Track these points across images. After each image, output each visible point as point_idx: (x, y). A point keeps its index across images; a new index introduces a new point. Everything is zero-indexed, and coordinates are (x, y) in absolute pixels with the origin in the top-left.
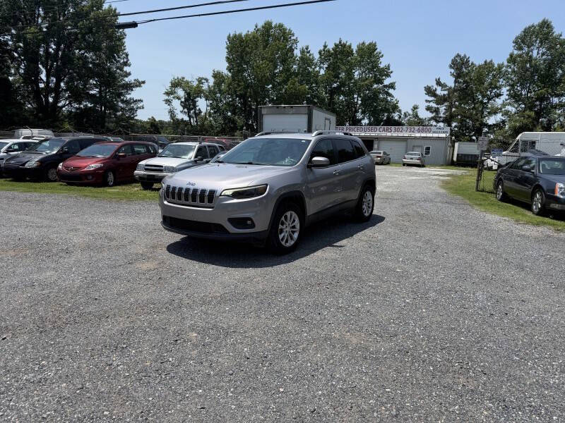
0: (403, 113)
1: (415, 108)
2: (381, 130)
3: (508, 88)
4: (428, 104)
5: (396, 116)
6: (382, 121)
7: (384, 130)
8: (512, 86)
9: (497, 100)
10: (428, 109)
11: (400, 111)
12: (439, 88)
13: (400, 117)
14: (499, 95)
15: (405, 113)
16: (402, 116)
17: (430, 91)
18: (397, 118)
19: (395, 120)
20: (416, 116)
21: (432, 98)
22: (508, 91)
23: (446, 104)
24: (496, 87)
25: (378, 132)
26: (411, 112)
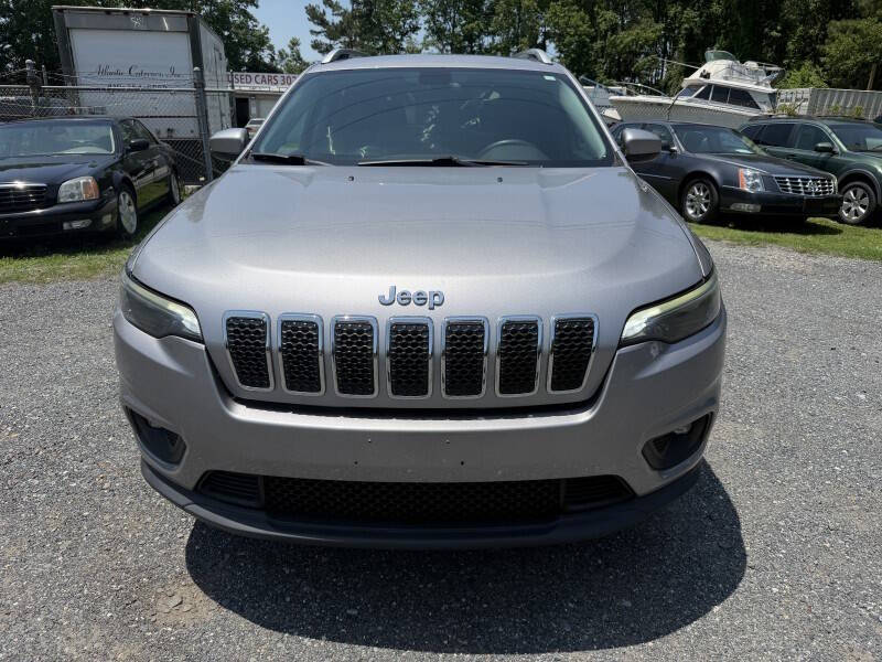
0: (277, 53)
1: (294, 43)
2: (259, 79)
3: (427, 17)
4: (314, 38)
5: (265, 56)
6: (244, 64)
7: (263, 81)
8: (433, 15)
9: (413, 36)
10: (316, 46)
11: (271, 48)
12: (329, 11)
13: (273, 59)
14: (415, 29)
15: (280, 53)
16: (276, 57)
17: (314, 15)
18: (267, 60)
19: (265, 64)
20: (298, 58)
21: (319, 28)
22: (426, 22)
23: (342, 39)
24: (410, 16)
25: (253, 84)
26: (288, 51)
